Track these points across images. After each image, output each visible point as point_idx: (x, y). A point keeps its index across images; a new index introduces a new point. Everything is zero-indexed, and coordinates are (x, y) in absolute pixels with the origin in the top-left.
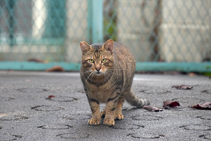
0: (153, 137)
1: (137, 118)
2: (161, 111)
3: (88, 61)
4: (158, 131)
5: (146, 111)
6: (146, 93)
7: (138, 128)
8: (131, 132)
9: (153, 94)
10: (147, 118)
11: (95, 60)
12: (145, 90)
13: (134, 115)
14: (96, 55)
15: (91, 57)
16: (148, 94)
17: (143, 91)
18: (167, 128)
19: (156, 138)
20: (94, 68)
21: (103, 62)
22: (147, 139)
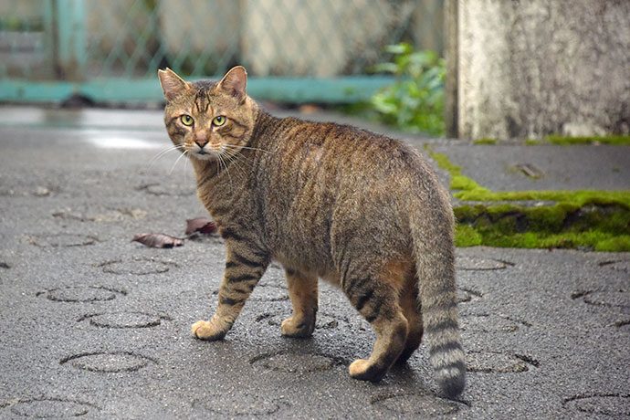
0: (142, 323)
1: (115, 267)
2: (179, 245)
3: (179, 119)
4: (158, 304)
5: (142, 247)
6: (150, 193)
7: (109, 299)
8: (91, 309)
9: (169, 194)
10: (138, 269)
11: (196, 117)
12: (152, 185)
13: (108, 260)
14: (199, 104)
15: (187, 110)
16: (156, 194)
17: (146, 187)
18: (182, 296)
19: (149, 325)
20: (191, 138)
21: (216, 126)
22: (127, 329)
